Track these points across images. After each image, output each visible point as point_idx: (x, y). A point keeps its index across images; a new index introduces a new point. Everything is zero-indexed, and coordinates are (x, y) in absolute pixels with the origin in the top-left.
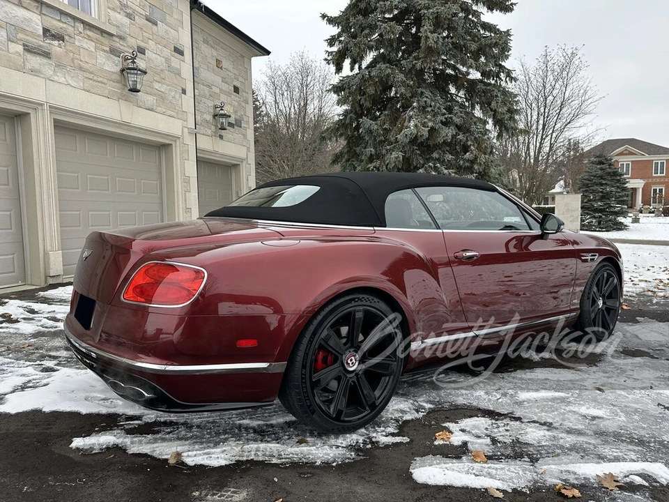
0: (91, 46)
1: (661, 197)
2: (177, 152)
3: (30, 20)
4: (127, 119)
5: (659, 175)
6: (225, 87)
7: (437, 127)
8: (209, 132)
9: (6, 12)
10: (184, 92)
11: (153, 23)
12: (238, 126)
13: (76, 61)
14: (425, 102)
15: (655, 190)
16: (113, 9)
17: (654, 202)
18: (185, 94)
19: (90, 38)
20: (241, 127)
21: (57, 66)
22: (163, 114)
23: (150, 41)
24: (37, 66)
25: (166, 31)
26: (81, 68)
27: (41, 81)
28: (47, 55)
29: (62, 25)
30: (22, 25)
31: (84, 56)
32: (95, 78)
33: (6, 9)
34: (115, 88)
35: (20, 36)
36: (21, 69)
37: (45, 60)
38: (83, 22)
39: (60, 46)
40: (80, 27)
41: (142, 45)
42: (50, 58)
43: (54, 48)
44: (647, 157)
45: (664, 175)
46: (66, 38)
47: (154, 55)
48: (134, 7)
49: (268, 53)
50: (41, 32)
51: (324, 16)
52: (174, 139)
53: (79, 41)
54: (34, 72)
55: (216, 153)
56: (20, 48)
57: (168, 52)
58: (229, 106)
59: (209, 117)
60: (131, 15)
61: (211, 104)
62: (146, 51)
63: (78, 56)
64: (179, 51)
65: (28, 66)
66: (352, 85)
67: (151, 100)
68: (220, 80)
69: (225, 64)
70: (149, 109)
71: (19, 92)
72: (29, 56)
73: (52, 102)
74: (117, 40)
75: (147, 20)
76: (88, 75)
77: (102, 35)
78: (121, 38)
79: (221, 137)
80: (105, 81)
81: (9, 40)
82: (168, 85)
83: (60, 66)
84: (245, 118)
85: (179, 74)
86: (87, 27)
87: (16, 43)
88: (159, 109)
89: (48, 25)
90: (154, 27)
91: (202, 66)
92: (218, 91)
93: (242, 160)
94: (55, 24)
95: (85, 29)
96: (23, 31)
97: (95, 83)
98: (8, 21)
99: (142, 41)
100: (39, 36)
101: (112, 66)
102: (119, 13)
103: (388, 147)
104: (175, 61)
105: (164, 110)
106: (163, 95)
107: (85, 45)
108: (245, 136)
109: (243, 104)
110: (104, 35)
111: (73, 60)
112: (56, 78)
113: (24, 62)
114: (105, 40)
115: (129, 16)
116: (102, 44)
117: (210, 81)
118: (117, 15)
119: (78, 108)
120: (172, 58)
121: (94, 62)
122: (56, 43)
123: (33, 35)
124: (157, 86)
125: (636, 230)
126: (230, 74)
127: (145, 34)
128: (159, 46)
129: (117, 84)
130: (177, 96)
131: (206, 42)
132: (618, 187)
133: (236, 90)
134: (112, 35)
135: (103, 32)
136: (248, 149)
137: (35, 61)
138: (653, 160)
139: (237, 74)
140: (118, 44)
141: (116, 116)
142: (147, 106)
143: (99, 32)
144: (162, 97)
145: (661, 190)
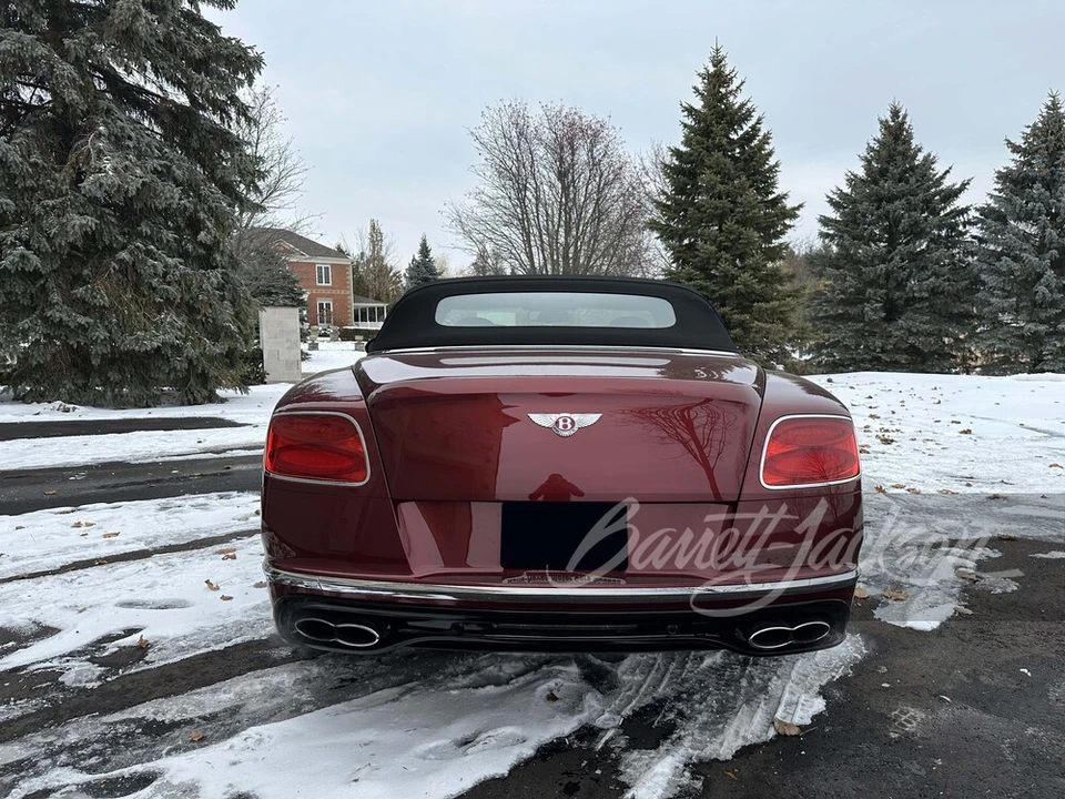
1: (329, 314)
5: (324, 284)
15: (321, 305)
17: (322, 322)
44: (306, 259)
45: (330, 284)
125: (319, 360)
132: (293, 299)
138: (315, 264)
145: (328, 305)
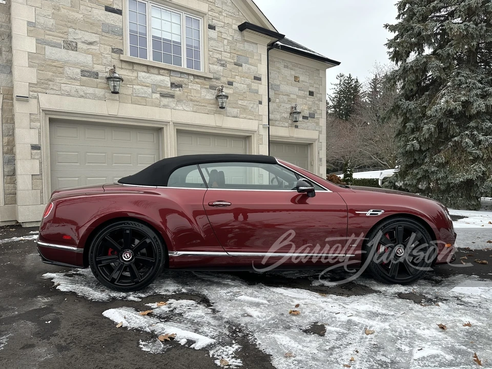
0: (198, 87)
2: (254, 140)
3: (163, 81)
4: (219, 124)
6: (301, 93)
7: (471, 100)
8: (287, 124)
9: (152, 79)
10: (260, 103)
11: (239, 66)
12: (311, 118)
13: (189, 97)
14: (460, 80)
16: (213, 64)
18: (261, 104)
19: (197, 83)
20: (314, 118)
21: (178, 101)
22: (245, 118)
23: (236, 77)
24: (166, 103)
25: (249, 69)
26: (191, 100)
27: (168, 110)
28: (172, 96)
29: (181, 79)
30: (159, 84)
31: (193, 93)
32: (200, 104)
33: (152, 78)
34: (213, 108)
35: (159, 89)
36: (158, 106)
37: (171, 99)
38: (193, 75)
39: (180, 90)
40: (191, 78)
41: (231, 80)
42: (174, 98)
43: (176, 92)
46: (183, 85)
47: (239, 85)
48: (226, 59)
49: (338, 63)
50: (169, 85)
51: (386, 26)
52: (253, 132)
53: (191, 86)
54: (165, 106)
55: (292, 137)
56: (158, 95)
57: (248, 81)
58: (304, 105)
59: (287, 115)
60: (223, 64)
61: (290, 106)
62: (234, 83)
63: (190, 94)
64: (258, 79)
65: (162, 104)
66: (396, 76)
67: (235, 111)
68: (296, 89)
69: (301, 78)
70: (234, 117)
71: (157, 117)
72: (162, 99)
73: (175, 120)
74: (214, 80)
75: (235, 64)
76: (196, 103)
77: (205, 80)
78: (217, 79)
79: (296, 127)
80: (206, 105)
81: (153, 92)
82: (249, 101)
83: (179, 101)
84: (318, 111)
85: (257, 92)
86: (196, 77)
87: (156, 93)
88: (242, 116)
89: (173, 81)
90: (240, 68)
91: (283, 83)
92: (295, 97)
93: (315, 140)
94: (177, 79)
95: (194, 78)
96: (160, 86)
97: (200, 107)
98: (153, 83)
99: (231, 78)
100: (168, 87)
101: (210, 95)
102: (216, 65)
103: (425, 121)
104: (255, 85)
105: (245, 116)
106: (244, 107)
107: (194, 88)
108: (317, 124)
109: (317, 102)
110: (206, 79)
111: (187, 96)
112: (177, 108)
113: (160, 102)
114: (207, 83)
115: (223, 65)
116: (205, 85)
117: (288, 92)
118: (215, 66)
119: (189, 122)
120: (252, 84)
121: (199, 95)
122: (178, 89)
123: (165, 87)
124: (240, 102)
126: (306, 84)
127: (233, 73)
128: (242, 78)
129: (214, 105)
130: (255, 106)
131: (286, 67)
133: (311, 93)
134: (211, 79)
135: (205, 78)
136: (320, 132)
137: (165, 101)
139: (313, 83)
140: (215, 83)
141: (213, 124)
142: (233, 115)
143: (203, 79)
144: (244, 109)
